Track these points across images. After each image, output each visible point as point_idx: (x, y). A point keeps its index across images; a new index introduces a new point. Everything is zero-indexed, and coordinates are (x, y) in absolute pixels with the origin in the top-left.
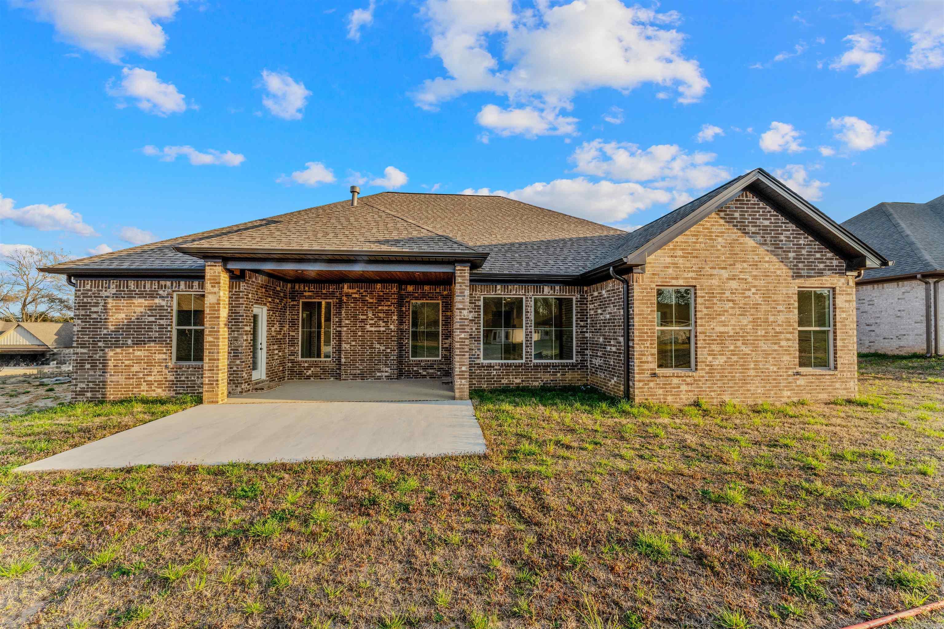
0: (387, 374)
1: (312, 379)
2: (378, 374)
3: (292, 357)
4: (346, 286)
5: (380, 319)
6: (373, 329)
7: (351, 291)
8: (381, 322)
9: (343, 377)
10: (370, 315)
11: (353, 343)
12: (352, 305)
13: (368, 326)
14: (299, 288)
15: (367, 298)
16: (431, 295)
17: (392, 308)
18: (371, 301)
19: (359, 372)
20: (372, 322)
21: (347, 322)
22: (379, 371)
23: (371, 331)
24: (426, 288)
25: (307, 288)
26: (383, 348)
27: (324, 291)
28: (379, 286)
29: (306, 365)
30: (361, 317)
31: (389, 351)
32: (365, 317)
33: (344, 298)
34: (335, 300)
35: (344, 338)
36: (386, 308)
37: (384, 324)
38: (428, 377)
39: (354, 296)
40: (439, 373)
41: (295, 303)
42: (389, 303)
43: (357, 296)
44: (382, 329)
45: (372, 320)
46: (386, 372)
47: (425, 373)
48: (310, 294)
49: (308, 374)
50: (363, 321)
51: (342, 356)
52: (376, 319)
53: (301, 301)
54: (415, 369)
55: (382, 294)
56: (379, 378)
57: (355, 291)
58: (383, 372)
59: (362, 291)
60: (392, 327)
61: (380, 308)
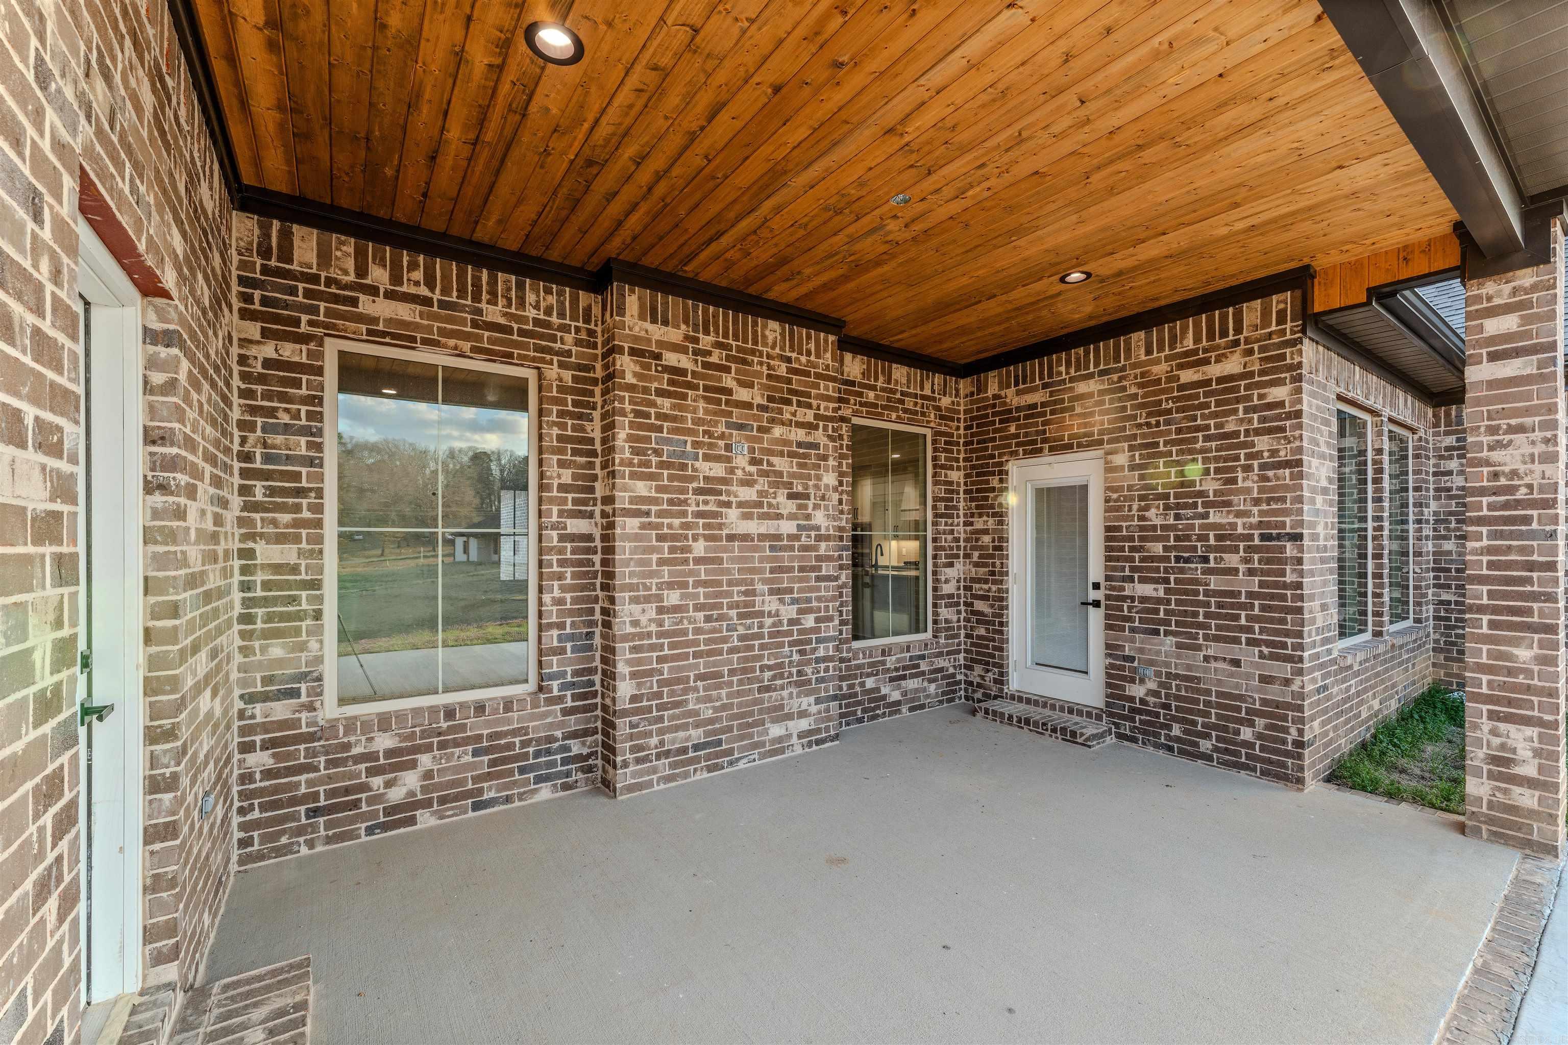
0: (804, 724)
1: (426, 820)
2: (776, 731)
3: (281, 710)
4: (632, 302)
5: (777, 480)
6: (753, 527)
7: (657, 332)
8: (781, 498)
9: (624, 777)
10: (741, 461)
11: (673, 598)
12: (665, 404)
13: (733, 514)
14: (324, 257)
15: (728, 381)
16: (909, 403)
17: (819, 436)
18: (742, 394)
19: (697, 735)
20: (748, 494)
21: (642, 488)
22: (780, 714)
23: (745, 537)
24: (900, 372)
25: (379, 275)
26: (789, 612)
27: (493, 313)
28: (773, 329)
29: (384, 742)
30: (706, 468)
31: (809, 621)
32: (718, 470)
33: (626, 364)
34: (552, 372)
35: (625, 574)
36: (800, 435)
37: (789, 507)
38: (904, 709)
39: (671, 359)
40: (932, 688)
41: (289, 351)
42: (809, 416)
43: (684, 362)
44: (788, 527)
45: (748, 483)
46: (803, 714)
47: (896, 696)
48: (405, 312)
49: (396, 795)
50: (710, 488)
51: (622, 668)
52: (762, 484)
53: (332, 348)
54: (870, 683)
55: (782, 369)
56: (779, 747)
57: (675, 335)
58: (789, 717)
59: (706, 341)
60: (819, 518)
61: (777, 431)
